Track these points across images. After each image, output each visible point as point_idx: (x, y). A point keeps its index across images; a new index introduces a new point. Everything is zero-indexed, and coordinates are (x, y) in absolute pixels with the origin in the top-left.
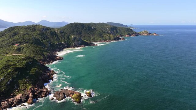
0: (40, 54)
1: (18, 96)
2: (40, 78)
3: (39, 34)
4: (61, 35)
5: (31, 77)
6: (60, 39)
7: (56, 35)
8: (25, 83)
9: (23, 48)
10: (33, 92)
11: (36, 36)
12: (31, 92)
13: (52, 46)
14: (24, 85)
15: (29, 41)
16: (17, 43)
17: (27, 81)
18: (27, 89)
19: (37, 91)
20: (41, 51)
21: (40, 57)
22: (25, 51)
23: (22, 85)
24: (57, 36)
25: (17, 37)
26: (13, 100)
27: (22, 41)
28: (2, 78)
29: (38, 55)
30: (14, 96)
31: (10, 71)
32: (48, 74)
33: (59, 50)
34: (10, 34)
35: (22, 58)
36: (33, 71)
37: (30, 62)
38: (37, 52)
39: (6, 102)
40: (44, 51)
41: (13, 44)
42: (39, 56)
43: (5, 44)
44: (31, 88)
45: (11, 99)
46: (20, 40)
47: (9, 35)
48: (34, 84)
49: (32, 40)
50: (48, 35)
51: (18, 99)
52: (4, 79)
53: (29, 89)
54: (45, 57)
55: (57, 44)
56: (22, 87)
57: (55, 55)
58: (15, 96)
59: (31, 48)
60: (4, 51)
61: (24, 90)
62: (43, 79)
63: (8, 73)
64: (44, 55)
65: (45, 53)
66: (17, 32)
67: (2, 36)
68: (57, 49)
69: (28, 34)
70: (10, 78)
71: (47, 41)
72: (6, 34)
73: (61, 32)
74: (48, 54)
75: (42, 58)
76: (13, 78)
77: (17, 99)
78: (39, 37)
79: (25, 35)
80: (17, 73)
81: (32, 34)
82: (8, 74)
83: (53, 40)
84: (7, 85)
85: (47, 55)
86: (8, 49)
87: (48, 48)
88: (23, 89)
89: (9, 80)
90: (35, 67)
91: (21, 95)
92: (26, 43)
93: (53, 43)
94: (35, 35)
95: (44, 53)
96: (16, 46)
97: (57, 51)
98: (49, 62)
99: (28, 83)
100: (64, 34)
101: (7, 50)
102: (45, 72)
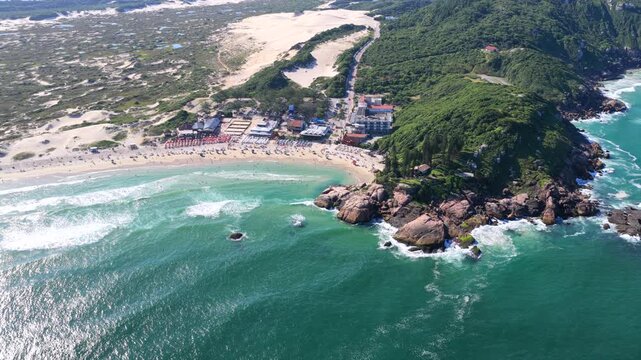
0: (556, 86)
1: (520, 198)
2: (568, 162)
3: (551, 15)
4: (626, 19)
5: (547, 155)
6: (616, 35)
7: (608, 17)
8: (534, 169)
9: (510, 60)
10: (555, 196)
11: (543, 21)
12: (551, 195)
13: (588, 56)
14: (531, 173)
15: (522, 37)
16: (489, 41)
17: (538, 164)
18: (538, 185)
19: (564, 196)
20: (561, 75)
21: (555, 95)
22: (514, 71)
23: (527, 171)
24: (611, 24)
25: (486, 22)
26: (509, 204)
27: (505, 38)
28: (484, 145)
29: (552, 87)
30: (509, 195)
31: (498, 129)
32: (586, 153)
33: (609, 73)
34: (468, 9)
35: (520, 95)
36: (551, 138)
37: (541, 110)
38: (548, 78)
39: (494, 205)
40: (570, 77)
41: (480, 45)
42: (555, 91)
43: (460, 43)
44: (549, 185)
45: (505, 200)
46: (498, 34)
47: (466, 13)
48: (554, 175)
49: (531, 35)
50: (580, 16)
51: (521, 205)
52: (488, 149)
53: (544, 187)
54: (571, 96)
55: (604, 52)
56: (527, 176)
57: (599, 92)
58: (513, 195)
59: (533, 64)
60: (460, 65)
61: (531, 185)
62: (574, 167)
63: (495, 133)
64: (568, 89)
65: (571, 84)
66: (488, 6)
67: (449, 14)
68: (606, 71)
69: (519, 14)
70: (501, 148)
71: (575, 40)
72: (458, 10)
73: (628, 9)
74: (580, 88)
75: (562, 97)
76: (507, 150)
77: (517, 204)
78: (550, 25)
79: (510, 16)
80: (515, 137)
81: (531, 13)
82: (496, 139)
83: (593, 37)
84: (495, 165)
85: (577, 90)
86: (468, 59)
87: (576, 63)
88: (528, 182)
89: (499, 152)
90: (553, 129)
91: (525, 195)
92: (515, 43)
93: (594, 48)
94: (540, 16)
95: (569, 82)
96: (487, 51)
97: (605, 77)
98: (582, 115)
99: (542, 169)
100: (636, 15)
101: (466, 62)
102: (578, 146)
